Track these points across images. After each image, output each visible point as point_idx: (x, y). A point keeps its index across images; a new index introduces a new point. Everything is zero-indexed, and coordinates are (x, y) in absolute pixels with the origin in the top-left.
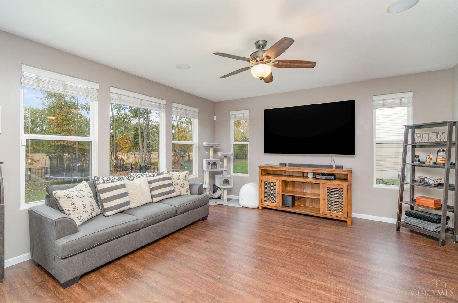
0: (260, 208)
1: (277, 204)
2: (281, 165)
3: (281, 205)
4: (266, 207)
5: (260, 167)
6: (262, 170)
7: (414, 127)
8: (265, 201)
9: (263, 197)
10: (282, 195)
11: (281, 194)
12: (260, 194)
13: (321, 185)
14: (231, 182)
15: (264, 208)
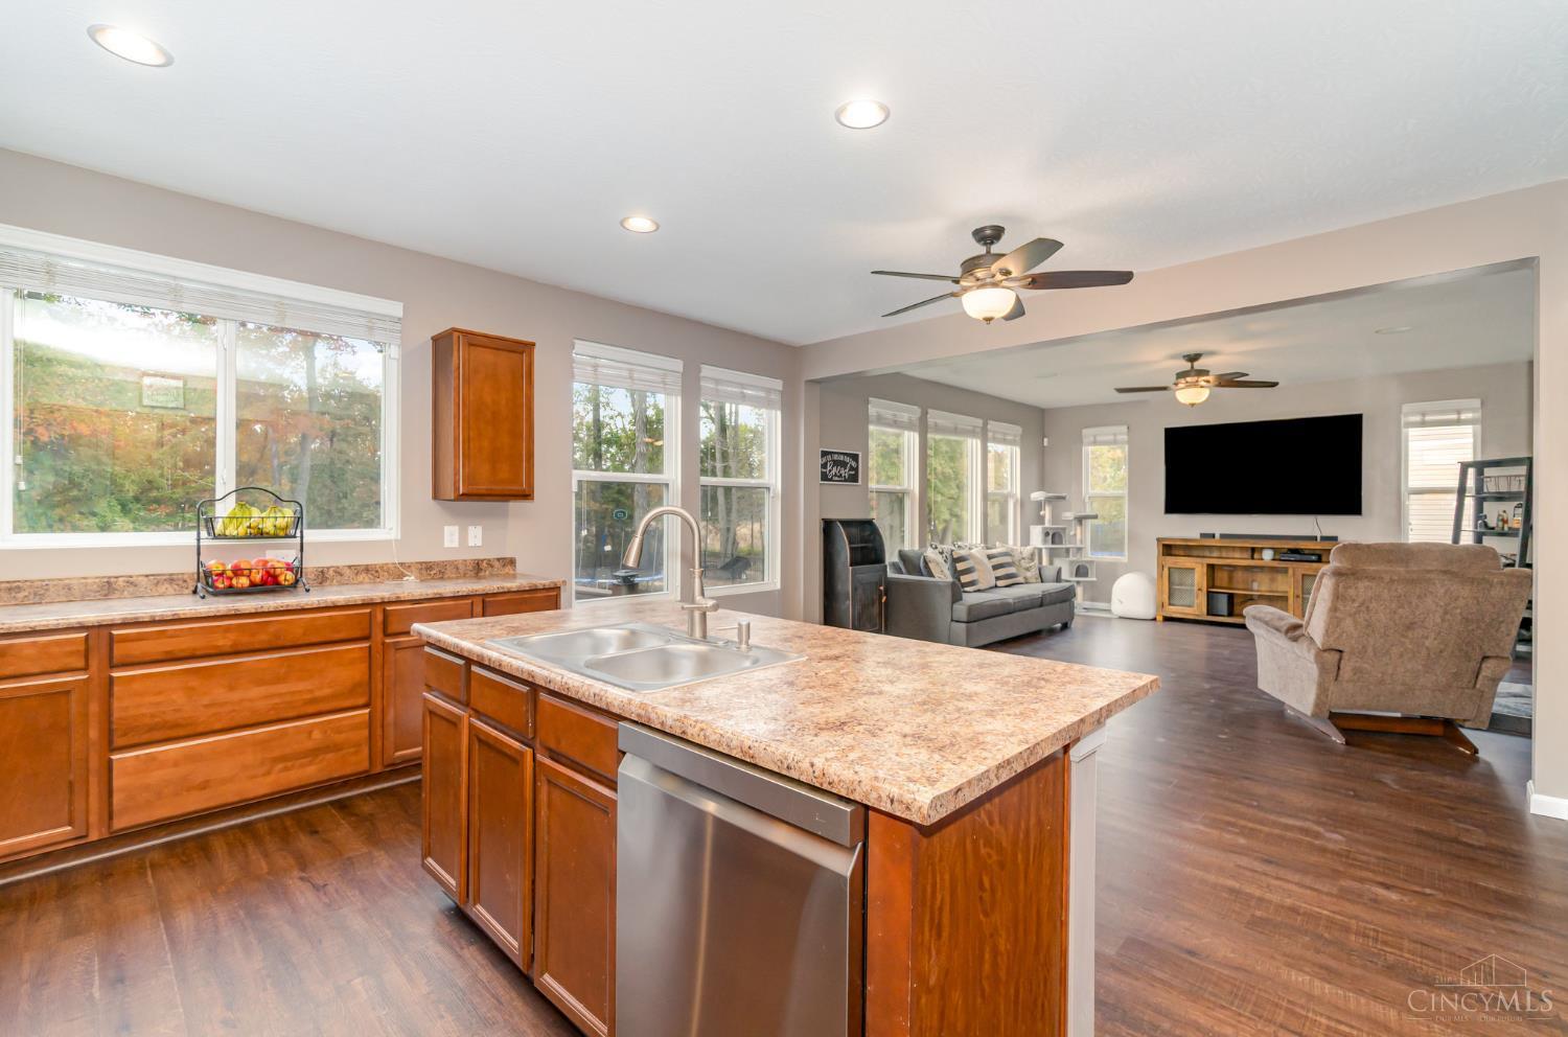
0: (1160, 618)
1: (1197, 607)
2: (1203, 536)
3: (1205, 610)
4: (1174, 616)
5: (1158, 540)
6: (1164, 545)
7: (1480, 466)
8: (1170, 604)
9: (1166, 596)
10: (1208, 592)
11: (1205, 589)
12: (1160, 591)
13: (1290, 571)
14: (1092, 571)
15: (1167, 619)
